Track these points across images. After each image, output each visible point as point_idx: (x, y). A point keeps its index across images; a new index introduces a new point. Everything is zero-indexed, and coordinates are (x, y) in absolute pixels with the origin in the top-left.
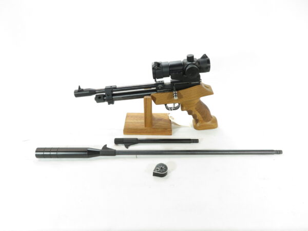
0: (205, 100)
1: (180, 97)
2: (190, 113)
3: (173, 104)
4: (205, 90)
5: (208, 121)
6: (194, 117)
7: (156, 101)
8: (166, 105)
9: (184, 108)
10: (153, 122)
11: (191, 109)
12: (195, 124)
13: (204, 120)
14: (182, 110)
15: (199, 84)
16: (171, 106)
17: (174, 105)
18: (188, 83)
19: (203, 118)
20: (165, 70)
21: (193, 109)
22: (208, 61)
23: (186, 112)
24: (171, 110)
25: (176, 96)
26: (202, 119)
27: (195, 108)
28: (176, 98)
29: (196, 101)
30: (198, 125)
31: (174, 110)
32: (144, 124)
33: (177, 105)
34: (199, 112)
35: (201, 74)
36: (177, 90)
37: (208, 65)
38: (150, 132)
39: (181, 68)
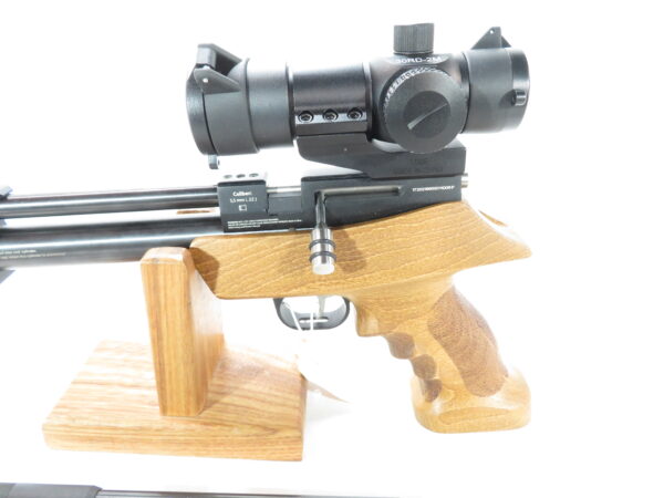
0: (474, 285)
1: (350, 262)
2: (401, 347)
3: (314, 300)
4: (489, 230)
5: (492, 392)
6: (423, 368)
7: (221, 279)
8: (278, 302)
9: (373, 323)
10: (214, 381)
11: (405, 329)
12: (421, 399)
13: (467, 385)
14: (362, 330)
15: (454, 197)
16: (303, 311)
17: (322, 304)
18: (396, 192)
19: (464, 374)
20: (260, 102)
21: (419, 330)
22: (519, 65)
23: (381, 344)
24: (305, 328)
25: (324, 253)
26: (459, 382)
27: (431, 328)
28: (325, 268)
29: (436, 291)
30: (437, 406)
31: (319, 326)
32: (154, 394)
33: (334, 304)
34: (445, 346)
35: (468, 140)
36: (335, 224)
37: (518, 84)
38: (188, 443)
39: (356, 94)
